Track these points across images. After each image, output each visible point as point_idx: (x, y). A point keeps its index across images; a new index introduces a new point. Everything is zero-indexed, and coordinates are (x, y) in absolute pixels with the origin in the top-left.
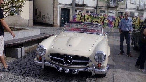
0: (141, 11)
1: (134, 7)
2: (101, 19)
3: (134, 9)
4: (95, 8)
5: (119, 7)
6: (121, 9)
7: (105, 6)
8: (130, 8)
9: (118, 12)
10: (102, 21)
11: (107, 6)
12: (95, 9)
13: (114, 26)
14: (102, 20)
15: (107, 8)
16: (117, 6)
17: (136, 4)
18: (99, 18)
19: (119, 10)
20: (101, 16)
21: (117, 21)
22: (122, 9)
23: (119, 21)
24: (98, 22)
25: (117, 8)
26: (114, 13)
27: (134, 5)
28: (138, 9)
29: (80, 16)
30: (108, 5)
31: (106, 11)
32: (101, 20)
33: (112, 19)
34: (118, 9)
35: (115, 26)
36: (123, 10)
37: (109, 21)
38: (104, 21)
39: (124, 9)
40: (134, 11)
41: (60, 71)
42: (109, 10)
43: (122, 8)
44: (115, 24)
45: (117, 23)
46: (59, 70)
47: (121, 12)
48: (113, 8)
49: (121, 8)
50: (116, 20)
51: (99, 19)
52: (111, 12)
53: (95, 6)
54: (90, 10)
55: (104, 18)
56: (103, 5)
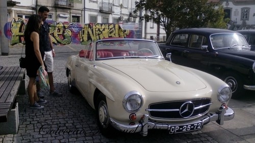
0: (106, 13)
1: (95, 6)
2: (59, 29)
3: (95, 10)
4: (33, 8)
5: (74, 8)
6: (76, 11)
7: (50, 6)
8: (90, 10)
9: (73, 16)
10: (61, 33)
11: (53, 5)
12: (33, 11)
13: (81, 40)
14: (61, 31)
15: (54, 9)
16: (70, 5)
17: (98, 3)
18: (55, 27)
19: (74, 12)
20: (58, 24)
21: (86, 32)
22: (78, 11)
23: (88, 32)
24: (55, 35)
25: (70, 9)
26: (66, 18)
27: (95, 4)
28: (101, 11)
29: (19, 26)
30: (55, 4)
31: (54, 15)
32: (59, 32)
33: (77, 29)
34: (72, 11)
35: (83, 41)
36: (80, 12)
37: (73, 32)
38: (64, 32)
39: (82, 11)
40: (95, 14)
41: (174, 132)
42: (58, 13)
43: (78, 8)
44: (83, 38)
45: (87, 36)
46: (173, 130)
47: (78, 15)
48: (63, 9)
49: (76, 8)
50: (84, 31)
51: (55, 29)
52: (61, 15)
53: (34, 6)
54: (25, 13)
55: (64, 27)
56: (47, 3)
